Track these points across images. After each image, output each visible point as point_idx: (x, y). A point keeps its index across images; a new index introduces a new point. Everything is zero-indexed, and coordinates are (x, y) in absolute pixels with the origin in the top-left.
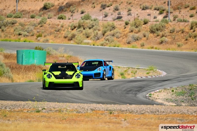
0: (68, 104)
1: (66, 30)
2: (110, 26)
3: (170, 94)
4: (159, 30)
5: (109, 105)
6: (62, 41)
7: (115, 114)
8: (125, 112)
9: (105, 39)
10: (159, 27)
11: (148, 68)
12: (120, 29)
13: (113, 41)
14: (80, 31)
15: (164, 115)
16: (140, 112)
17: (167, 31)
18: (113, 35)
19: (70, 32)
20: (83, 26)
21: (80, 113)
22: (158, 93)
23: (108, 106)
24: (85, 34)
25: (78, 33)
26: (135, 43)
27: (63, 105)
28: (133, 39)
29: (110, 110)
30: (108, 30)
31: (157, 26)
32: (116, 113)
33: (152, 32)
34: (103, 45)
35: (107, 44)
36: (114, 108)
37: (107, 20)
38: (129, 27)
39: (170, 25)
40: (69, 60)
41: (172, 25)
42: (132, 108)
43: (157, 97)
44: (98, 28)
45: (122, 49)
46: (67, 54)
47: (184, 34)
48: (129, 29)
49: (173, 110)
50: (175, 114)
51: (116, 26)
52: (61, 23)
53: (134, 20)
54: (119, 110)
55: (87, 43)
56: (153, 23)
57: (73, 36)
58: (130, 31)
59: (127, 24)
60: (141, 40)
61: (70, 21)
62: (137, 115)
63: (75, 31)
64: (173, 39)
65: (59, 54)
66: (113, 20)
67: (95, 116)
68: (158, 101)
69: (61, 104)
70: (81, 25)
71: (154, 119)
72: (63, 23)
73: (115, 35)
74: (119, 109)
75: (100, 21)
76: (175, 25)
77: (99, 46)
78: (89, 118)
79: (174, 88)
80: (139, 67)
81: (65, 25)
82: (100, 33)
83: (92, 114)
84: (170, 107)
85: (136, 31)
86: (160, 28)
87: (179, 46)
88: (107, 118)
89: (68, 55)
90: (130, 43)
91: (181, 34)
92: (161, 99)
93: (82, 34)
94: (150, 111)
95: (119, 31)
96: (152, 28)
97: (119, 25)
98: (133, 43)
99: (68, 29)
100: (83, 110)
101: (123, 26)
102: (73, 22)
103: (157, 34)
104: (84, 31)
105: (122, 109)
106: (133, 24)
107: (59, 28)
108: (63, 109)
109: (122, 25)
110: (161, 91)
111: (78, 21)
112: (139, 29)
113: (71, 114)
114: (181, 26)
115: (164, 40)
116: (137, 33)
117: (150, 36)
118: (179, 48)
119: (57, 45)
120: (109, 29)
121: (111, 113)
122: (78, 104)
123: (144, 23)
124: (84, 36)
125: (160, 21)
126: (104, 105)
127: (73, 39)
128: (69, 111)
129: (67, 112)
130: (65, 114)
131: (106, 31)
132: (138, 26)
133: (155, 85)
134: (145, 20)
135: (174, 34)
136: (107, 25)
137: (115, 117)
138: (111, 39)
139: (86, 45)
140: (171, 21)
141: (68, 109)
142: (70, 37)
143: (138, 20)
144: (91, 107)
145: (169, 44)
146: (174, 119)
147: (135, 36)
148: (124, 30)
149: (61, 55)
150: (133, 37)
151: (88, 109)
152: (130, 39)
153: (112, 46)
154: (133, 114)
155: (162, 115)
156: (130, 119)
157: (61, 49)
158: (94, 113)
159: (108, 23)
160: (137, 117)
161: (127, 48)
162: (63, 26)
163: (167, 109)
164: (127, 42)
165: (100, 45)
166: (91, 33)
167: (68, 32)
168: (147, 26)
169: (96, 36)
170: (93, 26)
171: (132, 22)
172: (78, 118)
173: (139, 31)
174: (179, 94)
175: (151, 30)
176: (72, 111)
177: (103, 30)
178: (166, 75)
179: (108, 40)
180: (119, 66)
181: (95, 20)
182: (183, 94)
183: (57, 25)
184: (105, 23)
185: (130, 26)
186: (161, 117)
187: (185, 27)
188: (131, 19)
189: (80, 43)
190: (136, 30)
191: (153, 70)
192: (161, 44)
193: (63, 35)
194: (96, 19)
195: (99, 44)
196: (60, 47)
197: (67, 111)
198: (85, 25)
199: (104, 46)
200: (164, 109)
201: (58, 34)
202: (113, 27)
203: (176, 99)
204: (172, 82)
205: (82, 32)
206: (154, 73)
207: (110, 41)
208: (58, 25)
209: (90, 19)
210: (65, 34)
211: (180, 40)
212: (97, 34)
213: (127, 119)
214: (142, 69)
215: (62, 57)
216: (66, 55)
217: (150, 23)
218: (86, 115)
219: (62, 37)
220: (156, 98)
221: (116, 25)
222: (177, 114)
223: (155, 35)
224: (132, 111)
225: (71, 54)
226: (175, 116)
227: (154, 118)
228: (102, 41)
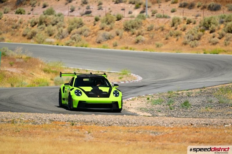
0: (22, 113)
1: (26, 26)
2: (77, 22)
3: (145, 102)
4: (134, 28)
5: (71, 115)
6: (21, 39)
7: (77, 126)
8: (90, 123)
9: (71, 37)
10: (134, 24)
11: (121, 71)
12: (88, 26)
13: (80, 40)
14: (41, 28)
15: (135, 127)
16: (107, 123)
17: (143, 29)
18: (81, 33)
19: (30, 29)
20: (45, 22)
21: (37, 125)
22: (130, 102)
23: (70, 117)
24: (48, 31)
25: (39, 31)
26: (107, 42)
27: (17, 115)
28: (104, 38)
29: (72, 121)
30: (74, 27)
31: (132, 23)
32: (79, 125)
33: (127, 29)
34: (69, 45)
35: (74, 43)
36: (77, 118)
37: (73, 15)
38: (99, 24)
39: (147, 21)
40: (28, 62)
41: (150, 22)
42: (98, 118)
43: (130, 106)
44: (63, 25)
45: (91, 49)
46: (26, 54)
47: (164, 33)
48: (100, 26)
49: (146, 121)
50: (148, 125)
51: (84, 23)
52: (19, 19)
53: (106, 15)
54: (83, 121)
55: (50, 42)
56: (127, 19)
57: (34, 34)
58: (101, 28)
59: (97, 20)
60: (113, 39)
61: (30, 16)
62: (103, 127)
63: (35, 28)
64: (150, 38)
65: (16, 54)
66: (80, 15)
67: (54, 127)
68: (131, 111)
69: (15, 114)
70: (43, 21)
71: (123, 132)
72: (22, 19)
73: (82, 32)
74: (82, 119)
75: (65, 17)
76: (153, 22)
77: (64, 46)
78: (47, 130)
79: (149, 96)
80: (111, 71)
81: (24, 21)
82: (65, 30)
83: (51, 126)
84: (143, 118)
85: (107, 29)
86: (136, 26)
87: (158, 46)
88: (68, 131)
89: (27, 56)
90: (101, 42)
91: (160, 32)
92: (134, 108)
93: (43, 32)
94: (119, 122)
95: (87, 28)
96: (126, 25)
97: (88, 21)
98: (104, 42)
99: (27, 26)
100: (40, 121)
101: (92, 23)
102: (33, 18)
103: (132, 32)
104: (46, 28)
105: (86, 120)
106: (104, 20)
107: (17, 25)
108: (17, 120)
109: (91, 21)
110: (134, 99)
111: (39, 16)
112: (112, 26)
113: (25, 125)
114: (160, 22)
115: (140, 40)
116: (109, 31)
117: (125, 34)
118: (158, 49)
119: (14, 44)
120: (76, 25)
121: (73, 125)
122: (34, 114)
123: (116, 19)
124: (47, 34)
125: (136, 16)
126: (65, 115)
127: (33, 37)
128: (24, 122)
129: (21, 124)
130: (19, 125)
131: (73, 28)
132: (110, 22)
133: (127, 92)
134: (118, 16)
135: (152, 32)
136: (73, 21)
137: (78, 129)
138: (78, 38)
139: (49, 44)
140: (149, 17)
141: (22, 120)
142: (30, 35)
143: (110, 16)
144: (49, 118)
145: (146, 44)
146: (146, 132)
147: (106, 35)
148: (93, 27)
149: (18, 56)
150: (104, 36)
151: (46, 120)
152: (100, 38)
153: (79, 46)
154: (99, 126)
155: (133, 126)
156: (94, 132)
157: (19, 49)
158: (53, 124)
159: (74, 18)
160: (103, 129)
161: (97, 48)
162: (22, 22)
163: (139, 120)
164: (97, 41)
165: (66, 45)
166: (55, 30)
167: (27, 29)
168: (120, 22)
169: (60, 35)
170: (57, 22)
171: (103, 17)
172: (34, 130)
173: (111, 29)
174: (156, 103)
175: (125, 27)
176: (27, 122)
177: (68, 28)
178: (142, 80)
179: (74, 39)
180: (87, 69)
181: (59, 15)
182: (160, 102)
183: (14, 21)
184: (72, 19)
185: (101, 22)
186: (131, 129)
187: (165, 24)
188: (102, 15)
189: (41, 43)
190: (107, 27)
191: (126, 74)
192: (137, 44)
193: (22, 32)
194: (61, 14)
195: (63, 43)
196: (17, 48)
197: (22, 121)
198: (47, 20)
199: (71, 45)
200: (136, 120)
201: (16, 32)
202: (81, 23)
203: (151, 109)
204: (148, 88)
205: (44, 29)
206: (127, 77)
207: (77, 40)
208: (16, 21)
209: (53, 14)
210: (24, 31)
211: (160, 39)
212: (62, 32)
213: (91, 131)
214: (114, 73)
215: (20, 58)
216: (24, 56)
217: (124, 19)
218: (43, 126)
219: (20, 35)
220: (128, 107)
221: (85, 21)
222: (150, 126)
223: (130, 33)
224: (98, 123)
225: (30, 55)
226: (148, 128)
227: (123, 130)
228: (68, 40)
